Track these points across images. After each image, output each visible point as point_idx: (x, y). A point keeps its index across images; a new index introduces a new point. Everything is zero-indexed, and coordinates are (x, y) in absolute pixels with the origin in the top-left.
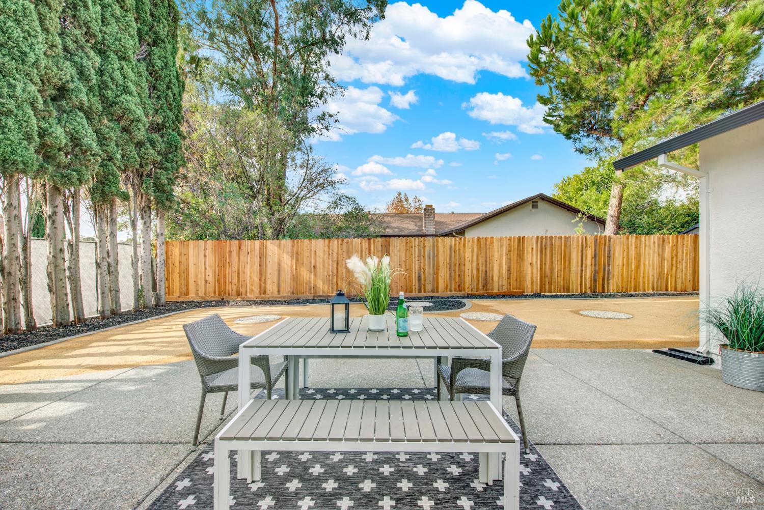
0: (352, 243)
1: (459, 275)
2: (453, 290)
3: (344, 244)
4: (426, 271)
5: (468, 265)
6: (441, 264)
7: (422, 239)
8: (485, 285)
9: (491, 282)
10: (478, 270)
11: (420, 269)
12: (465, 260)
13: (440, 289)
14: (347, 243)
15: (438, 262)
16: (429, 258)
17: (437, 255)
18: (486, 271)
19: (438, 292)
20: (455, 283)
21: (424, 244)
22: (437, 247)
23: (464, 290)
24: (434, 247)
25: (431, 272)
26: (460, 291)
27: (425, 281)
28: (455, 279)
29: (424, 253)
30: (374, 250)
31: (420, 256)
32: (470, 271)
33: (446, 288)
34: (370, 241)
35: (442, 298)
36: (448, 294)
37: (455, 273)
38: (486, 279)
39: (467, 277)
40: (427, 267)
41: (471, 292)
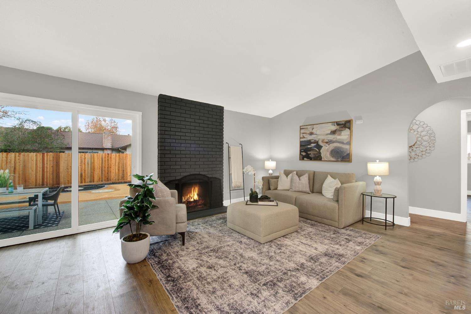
1: (107, 173)
2: (104, 180)
4: (86, 171)
5: (113, 167)
6: (96, 167)
7: (83, 154)
8: (123, 177)
9: (126, 175)
10: (119, 170)
11: (82, 171)
12: (111, 165)
13: (95, 180)
14: (24, 155)
15: (94, 167)
17: (94, 163)
18: (123, 170)
19: (93, 182)
20: (105, 177)
21: (85, 157)
22: (94, 158)
23: (111, 180)
24: (91, 158)
25: (90, 172)
26: (108, 181)
27: (85, 177)
28: (105, 175)
29: (85, 161)
30: (47, 160)
31: (82, 163)
32: (114, 170)
33: (99, 180)
34: (43, 154)
35: (95, 185)
36: (101, 183)
37: (105, 172)
38: (123, 175)
39: (112, 174)
40: (86, 169)
41: (114, 181)
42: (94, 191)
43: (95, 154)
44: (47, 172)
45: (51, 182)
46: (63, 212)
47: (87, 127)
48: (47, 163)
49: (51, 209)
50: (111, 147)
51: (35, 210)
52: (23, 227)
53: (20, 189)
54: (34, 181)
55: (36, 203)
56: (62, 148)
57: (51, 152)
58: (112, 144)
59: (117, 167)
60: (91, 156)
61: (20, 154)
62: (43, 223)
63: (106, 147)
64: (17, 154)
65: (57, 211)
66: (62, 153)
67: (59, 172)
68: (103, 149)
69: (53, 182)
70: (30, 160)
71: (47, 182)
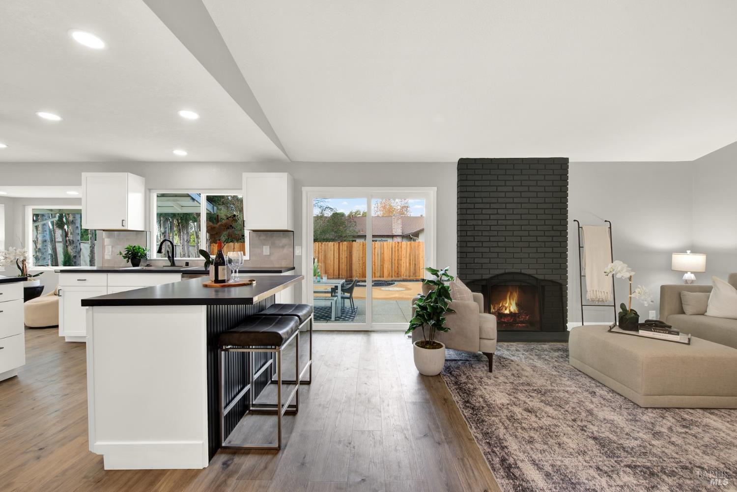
0: (328, 244)
1: (397, 267)
2: (393, 276)
3: (323, 245)
4: (376, 264)
5: (403, 260)
6: (386, 259)
8: (415, 274)
9: (418, 271)
10: (410, 263)
12: (401, 256)
14: (325, 245)
15: (383, 258)
16: (378, 255)
17: (383, 254)
18: (415, 264)
19: (383, 277)
20: (395, 272)
21: (374, 246)
22: (383, 248)
23: (401, 276)
25: (379, 264)
26: (398, 277)
27: (375, 270)
28: (395, 269)
29: (375, 252)
30: (342, 250)
32: (405, 264)
33: (389, 275)
34: (339, 243)
35: (385, 281)
36: (390, 279)
37: (395, 265)
38: (415, 270)
39: (402, 268)
40: (376, 261)
41: (405, 278)
42: (384, 288)
43: (385, 243)
44: (342, 263)
45: (345, 274)
46: (357, 308)
47: (376, 209)
48: (342, 254)
49: (347, 303)
50: (401, 234)
51: (336, 301)
52: (327, 317)
53: (325, 279)
54: (332, 271)
55: (336, 294)
56: (354, 237)
57: (345, 241)
58: (402, 230)
59: (408, 260)
60: (381, 245)
61: (322, 244)
62: (342, 316)
63: (395, 234)
64: (320, 243)
65: (353, 306)
66: (354, 242)
67: (352, 264)
68: (392, 236)
69: (347, 274)
70: (329, 250)
71: (342, 274)
